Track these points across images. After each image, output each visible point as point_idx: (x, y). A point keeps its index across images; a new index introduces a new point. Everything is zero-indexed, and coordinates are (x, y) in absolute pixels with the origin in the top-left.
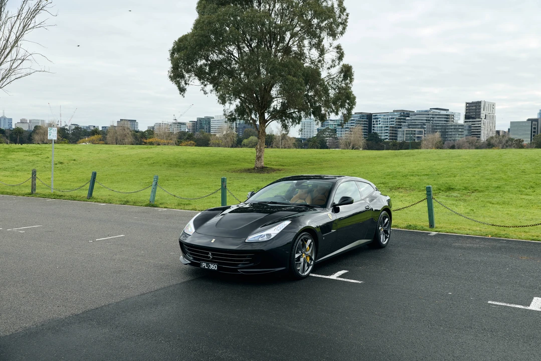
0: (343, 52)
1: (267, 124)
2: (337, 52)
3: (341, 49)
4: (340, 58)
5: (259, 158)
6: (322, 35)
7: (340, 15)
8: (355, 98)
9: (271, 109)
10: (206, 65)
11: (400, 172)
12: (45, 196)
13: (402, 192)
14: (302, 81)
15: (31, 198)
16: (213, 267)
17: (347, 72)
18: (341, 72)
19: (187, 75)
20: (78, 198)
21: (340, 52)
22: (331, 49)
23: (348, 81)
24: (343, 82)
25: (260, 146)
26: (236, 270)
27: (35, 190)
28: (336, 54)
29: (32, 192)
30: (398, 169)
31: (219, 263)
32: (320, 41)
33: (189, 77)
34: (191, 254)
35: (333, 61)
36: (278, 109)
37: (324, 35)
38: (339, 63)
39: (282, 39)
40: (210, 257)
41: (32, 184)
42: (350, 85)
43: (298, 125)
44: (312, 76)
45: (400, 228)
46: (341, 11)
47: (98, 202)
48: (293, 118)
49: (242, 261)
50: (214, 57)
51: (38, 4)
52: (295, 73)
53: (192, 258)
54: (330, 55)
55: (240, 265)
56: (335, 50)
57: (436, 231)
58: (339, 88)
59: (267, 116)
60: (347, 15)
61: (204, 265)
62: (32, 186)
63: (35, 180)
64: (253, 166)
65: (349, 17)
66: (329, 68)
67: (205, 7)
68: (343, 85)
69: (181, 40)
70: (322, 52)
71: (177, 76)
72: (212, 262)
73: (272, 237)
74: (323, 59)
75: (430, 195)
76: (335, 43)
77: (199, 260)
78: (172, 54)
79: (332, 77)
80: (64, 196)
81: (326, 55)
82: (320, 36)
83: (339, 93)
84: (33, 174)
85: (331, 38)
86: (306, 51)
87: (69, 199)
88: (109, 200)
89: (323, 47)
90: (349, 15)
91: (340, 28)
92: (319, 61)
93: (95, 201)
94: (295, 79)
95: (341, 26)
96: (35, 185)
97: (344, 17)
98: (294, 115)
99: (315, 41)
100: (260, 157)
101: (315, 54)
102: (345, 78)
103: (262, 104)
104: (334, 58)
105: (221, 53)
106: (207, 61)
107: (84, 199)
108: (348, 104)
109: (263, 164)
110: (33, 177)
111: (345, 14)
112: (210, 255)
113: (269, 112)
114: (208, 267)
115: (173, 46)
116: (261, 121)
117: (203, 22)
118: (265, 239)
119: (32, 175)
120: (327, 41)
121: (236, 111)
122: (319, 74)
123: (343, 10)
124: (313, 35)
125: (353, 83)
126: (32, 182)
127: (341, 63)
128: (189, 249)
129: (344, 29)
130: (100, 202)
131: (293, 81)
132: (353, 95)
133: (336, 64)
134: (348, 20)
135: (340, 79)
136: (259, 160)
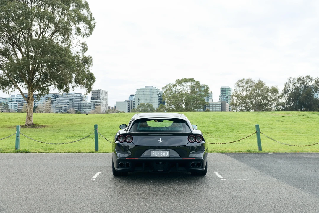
0: (87, 47)
3: (85, 45)
4: (84, 51)
5: (29, 117)
18: (82, 60)
21: (85, 47)
28: (81, 48)
35: (78, 52)
38: (83, 54)
56: (81, 45)
60: (95, 24)
64: (24, 124)
90: (96, 23)
100: (31, 116)
102: (85, 64)
109: (32, 121)
116: (31, 90)
123: (93, 18)
129: (91, 32)
134: (95, 26)
136: (29, 119)
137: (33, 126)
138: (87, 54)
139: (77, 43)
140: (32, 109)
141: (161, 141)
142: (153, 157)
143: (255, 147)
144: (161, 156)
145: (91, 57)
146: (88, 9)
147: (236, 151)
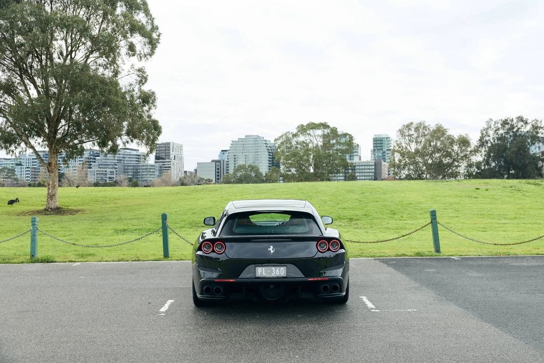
0: (147, 76)
2: (138, 75)
3: (144, 72)
4: (142, 82)
5: (51, 196)
8: (160, 127)
17: (146, 99)
21: (142, 76)
28: (137, 77)
46: (152, 30)
60: (159, 36)
64: (43, 208)
65: (160, 38)
75: (435, 219)
90: (161, 35)
100: (54, 195)
109: (57, 203)
111: (156, 33)
123: (155, 28)
129: (152, 51)
134: (160, 41)
136: (52, 200)
137: (58, 211)
138: (146, 88)
139: (131, 70)
140: (55, 183)
141: (272, 251)
142: (259, 278)
143: (429, 247)
144: (273, 275)
145: (153, 93)
146: (147, 12)
147: (397, 255)
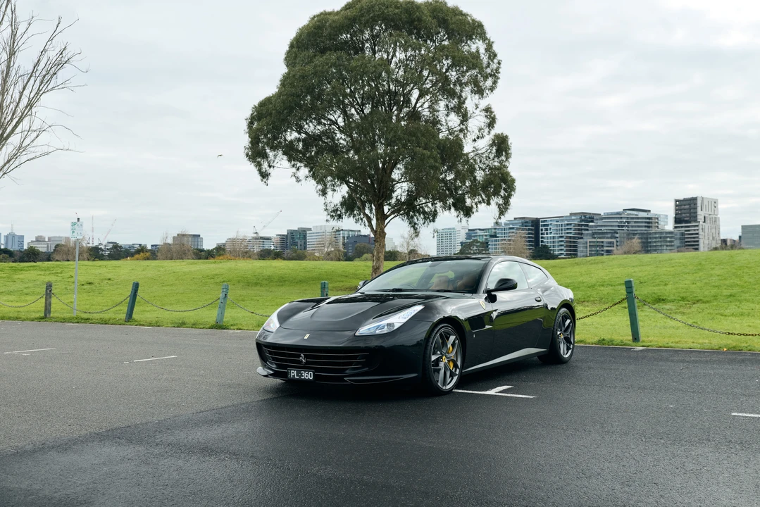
0: (494, 116)
1: (387, 221)
2: (486, 116)
3: (492, 112)
4: (491, 124)
5: (375, 270)
6: (463, 94)
7: (489, 63)
8: (513, 181)
9: (393, 201)
10: (299, 140)
11: (583, 283)
12: (64, 321)
13: (588, 306)
14: (436, 156)
15: (43, 323)
16: (307, 375)
17: (501, 145)
18: (491, 145)
19: (271, 154)
20: (111, 321)
21: (490, 116)
22: (477, 112)
23: (503, 158)
24: (496, 159)
25: (378, 253)
26: (341, 379)
27: (50, 312)
28: (485, 119)
29: (45, 315)
30: (581, 279)
31: (316, 370)
32: (462, 103)
33: (275, 156)
34: (273, 359)
35: (480, 130)
36: (403, 200)
37: (467, 92)
38: (489, 132)
39: (408, 101)
40: (302, 361)
41: (46, 303)
42: (507, 164)
43: (432, 223)
44: (451, 151)
45: (589, 343)
46: (489, 58)
47: (141, 325)
48: (424, 213)
49: (350, 364)
50: (311, 127)
51: (61, 54)
52: (426, 144)
53: (274, 366)
54: (477, 121)
55: (347, 371)
56: (484, 114)
57: (643, 346)
58: (491, 169)
59: (386, 209)
60: (499, 63)
61: (293, 373)
62: (46, 306)
63: (50, 297)
65: (501, 66)
66: (475, 140)
67: (296, 57)
68: (496, 164)
69: (263, 104)
70: (465, 118)
71: (256, 154)
72: (306, 368)
73: (395, 328)
74: (466, 128)
75: (631, 292)
76: (483, 103)
77: (285, 367)
78: (251, 124)
79: (480, 152)
80: (92, 320)
81: (470, 120)
82: (461, 96)
83: (491, 174)
84: (47, 289)
85: (477, 96)
86: (441, 115)
87: (99, 323)
88: (157, 322)
89: (466, 109)
90: (502, 63)
91: (489, 82)
92: (461, 130)
93: (136, 323)
94: (427, 153)
95: (490, 78)
96: (50, 304)
97: (494, 66)
98: (426, 209)
99: (454, 102)
100: (378, 268)
101: (454, 120)
102: (499, 154)
103: (379, 192)
104: (482, 125)
105: (320, 123)
106: (299, 133)
107: (120, 322)
108: (505, 189)
110: (47, 294)
111: (495, 61)
112: (302, 358)
113: (389, 204)
114: (300, 377)
115: (251, 112)
116: (379, 217)
117: (294, 76)
118: (385, 330)
119: (46, 291)
120: (471, 101)
121: (343, 204)
122: (461, 147)
123: (493, 56)
124: (452, 94)
125: (510, 160)
126: (46, 300)
127: (493, 132)
128: (270, 353)
129: (495, 83)
130: (143, 325)
131: (423, 154)
132: (511, 177)
133: (484, 134)
134: (500, 70)
135: (492, 156)
139: (475, 111)
145: (507, 137)
146: (483, 36)
